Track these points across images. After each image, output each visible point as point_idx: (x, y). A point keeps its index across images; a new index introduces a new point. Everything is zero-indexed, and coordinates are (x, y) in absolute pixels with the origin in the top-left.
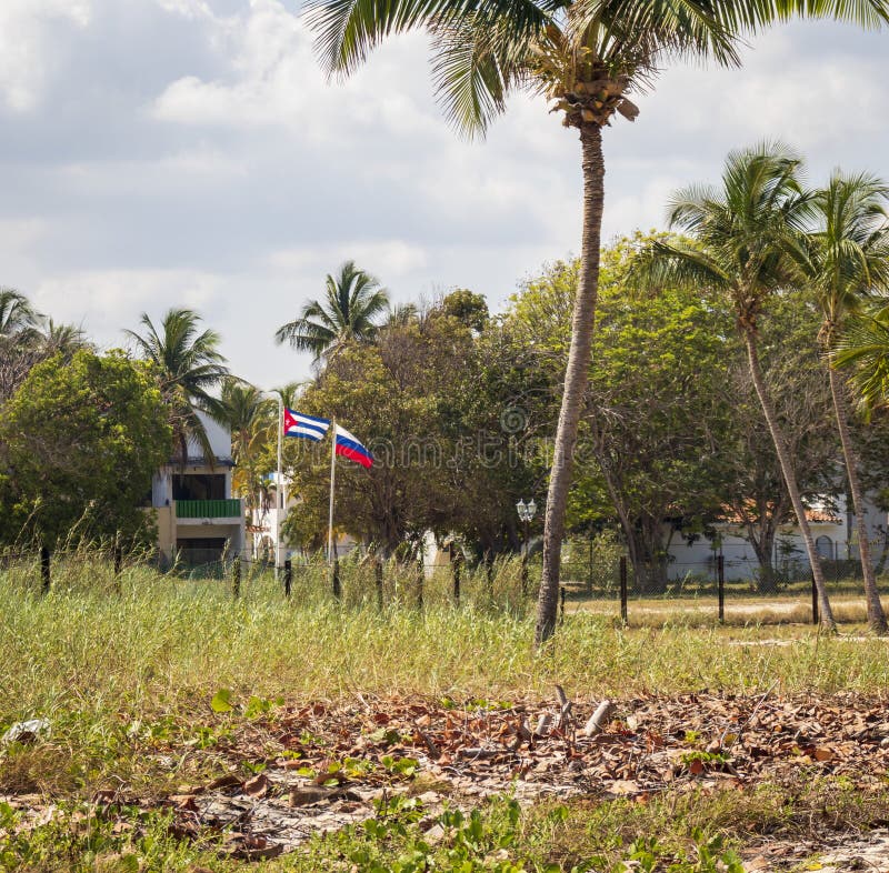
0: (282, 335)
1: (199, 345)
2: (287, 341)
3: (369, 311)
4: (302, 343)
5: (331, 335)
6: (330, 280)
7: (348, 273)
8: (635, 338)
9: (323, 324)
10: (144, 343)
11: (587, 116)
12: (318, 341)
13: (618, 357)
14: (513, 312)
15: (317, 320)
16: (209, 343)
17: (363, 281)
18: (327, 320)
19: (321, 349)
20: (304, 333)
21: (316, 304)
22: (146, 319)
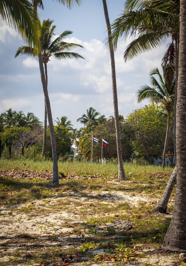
0: (78, 120)
1: (67, 123)
2: (79, 121)
3: (95, 116)
4: (82, 122)
5: (87, 120)
6: (87, 111)
7: (91, 109)
8: (150, 123)
9: (86, 118)
10: (58, 123)
11: (168, 108)
12: (85, 121)
13: (147, 127)
14: (128, 118)
15: (85, 118)
16: (69, 123)
17: (94, 110)
18: (87, 118)
19: (85, 123)
20: (82, 120)
21: (85, 115)
22: (58, 118)
